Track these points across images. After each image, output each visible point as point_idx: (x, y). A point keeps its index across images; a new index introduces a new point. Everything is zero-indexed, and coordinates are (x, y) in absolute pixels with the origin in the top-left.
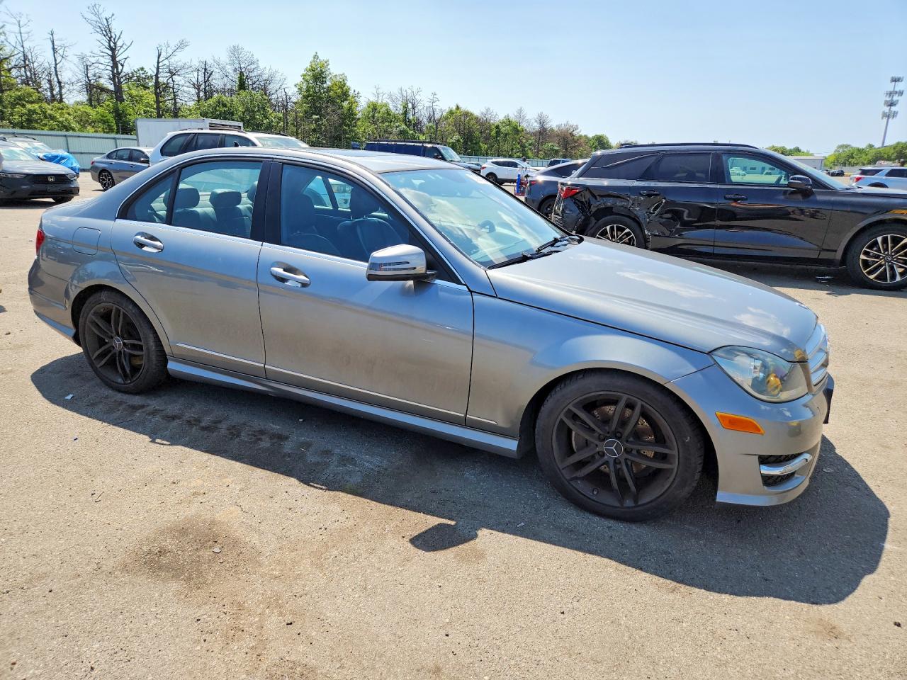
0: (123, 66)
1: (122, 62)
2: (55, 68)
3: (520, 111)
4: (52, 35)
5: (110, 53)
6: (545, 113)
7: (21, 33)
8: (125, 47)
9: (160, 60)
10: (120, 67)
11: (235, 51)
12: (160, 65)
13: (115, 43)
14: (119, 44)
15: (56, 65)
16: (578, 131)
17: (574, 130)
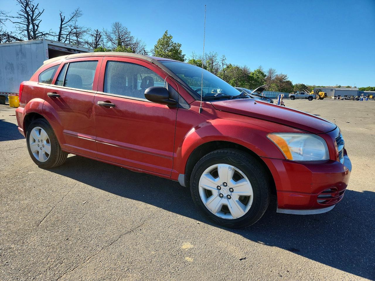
5: (26, 15)
6: (273, 68)
9: (63, 24)
11: (117, 26)
12: (63, 26)
13: (33, 12)
17: (284, 77)
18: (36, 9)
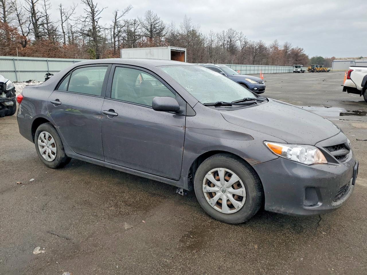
0: (97, 22)
1: (97, 20)
2: (62, 25)
3: (276, 41)
4: (61, 7)
5: (92, 15)
7: (45, 5)
8: (98, 12)
9: (117, 18)
10: (96, 23)
11: (149, 13)
12: (117, 20)
13: (93, 10)
14: (96, 10)
15: (62, 23)
16: (303, 51)
17: (301, 51)
18: (96, 7)
